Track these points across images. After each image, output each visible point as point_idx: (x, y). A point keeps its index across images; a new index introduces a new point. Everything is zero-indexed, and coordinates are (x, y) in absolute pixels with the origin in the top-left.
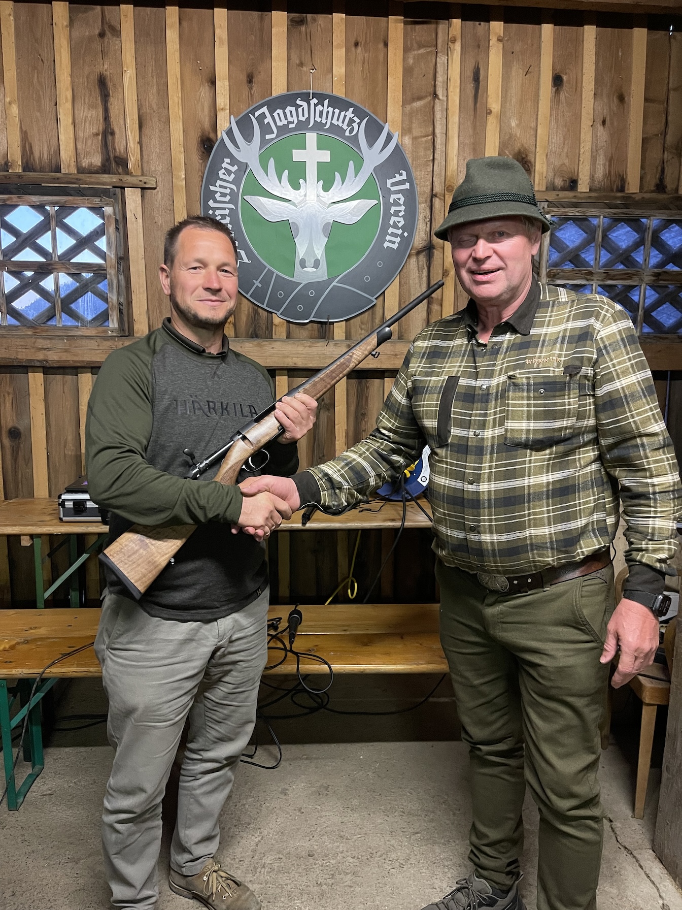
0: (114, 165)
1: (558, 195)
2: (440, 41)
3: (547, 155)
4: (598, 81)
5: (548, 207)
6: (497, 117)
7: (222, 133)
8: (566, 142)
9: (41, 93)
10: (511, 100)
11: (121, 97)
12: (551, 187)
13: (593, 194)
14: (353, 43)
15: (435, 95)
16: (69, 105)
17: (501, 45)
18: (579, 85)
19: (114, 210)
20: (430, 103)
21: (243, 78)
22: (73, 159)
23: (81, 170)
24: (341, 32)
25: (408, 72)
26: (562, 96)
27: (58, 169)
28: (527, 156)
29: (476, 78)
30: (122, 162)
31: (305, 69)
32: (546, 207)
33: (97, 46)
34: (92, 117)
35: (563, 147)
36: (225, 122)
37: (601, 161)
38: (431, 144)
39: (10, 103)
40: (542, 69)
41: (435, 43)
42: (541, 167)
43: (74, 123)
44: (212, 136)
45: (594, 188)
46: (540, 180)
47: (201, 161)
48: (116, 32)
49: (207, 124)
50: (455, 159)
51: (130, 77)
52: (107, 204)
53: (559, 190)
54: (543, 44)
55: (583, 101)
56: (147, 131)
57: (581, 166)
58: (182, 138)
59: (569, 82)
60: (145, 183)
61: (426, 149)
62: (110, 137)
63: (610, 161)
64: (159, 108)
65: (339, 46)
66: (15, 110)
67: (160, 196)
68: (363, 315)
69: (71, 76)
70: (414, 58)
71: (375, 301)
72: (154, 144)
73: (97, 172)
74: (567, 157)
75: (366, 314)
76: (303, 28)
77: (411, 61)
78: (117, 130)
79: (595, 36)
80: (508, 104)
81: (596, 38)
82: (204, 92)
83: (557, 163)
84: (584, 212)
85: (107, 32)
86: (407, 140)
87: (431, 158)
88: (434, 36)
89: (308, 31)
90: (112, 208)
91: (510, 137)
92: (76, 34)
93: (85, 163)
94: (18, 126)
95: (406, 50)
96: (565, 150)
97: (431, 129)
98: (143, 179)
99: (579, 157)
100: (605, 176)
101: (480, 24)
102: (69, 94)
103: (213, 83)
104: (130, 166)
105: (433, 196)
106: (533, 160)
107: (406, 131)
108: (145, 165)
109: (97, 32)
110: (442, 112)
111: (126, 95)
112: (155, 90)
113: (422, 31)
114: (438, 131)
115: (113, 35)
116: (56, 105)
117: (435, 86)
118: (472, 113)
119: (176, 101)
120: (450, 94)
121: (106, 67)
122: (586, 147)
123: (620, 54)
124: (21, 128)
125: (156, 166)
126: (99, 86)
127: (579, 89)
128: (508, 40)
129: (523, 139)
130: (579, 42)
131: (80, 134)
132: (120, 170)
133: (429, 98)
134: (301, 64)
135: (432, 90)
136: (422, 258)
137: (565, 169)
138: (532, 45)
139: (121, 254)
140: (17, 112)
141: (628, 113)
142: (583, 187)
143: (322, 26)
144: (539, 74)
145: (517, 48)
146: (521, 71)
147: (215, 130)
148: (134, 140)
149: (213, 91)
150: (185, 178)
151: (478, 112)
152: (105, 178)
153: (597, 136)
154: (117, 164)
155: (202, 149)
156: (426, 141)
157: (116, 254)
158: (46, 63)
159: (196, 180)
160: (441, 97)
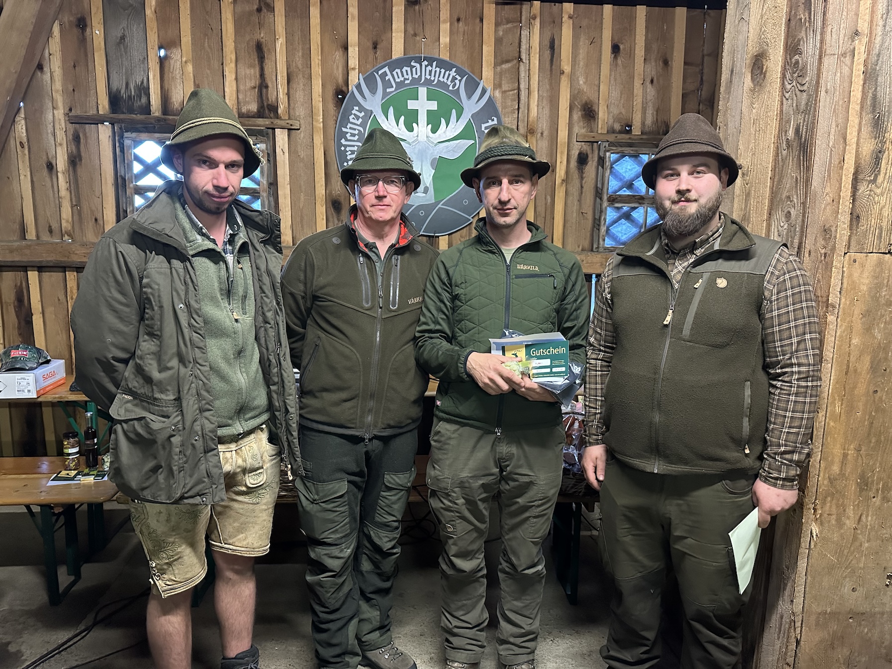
0: (267, 111)
1: (616, 137)
2: (523, 18)
3: (607, 106)
4: (648, 49)
5: (609, 146)
6: (568, 76)
7: (352, 87)
8: (623, 96)
9: (211, 55)
10: (579, 64)
11: (274, 59)
12: (611, 131)
13: (644, 137)
14: (456, 19)
15: (520, 59)
16: (233, 65)
17: (571, 21)
18: (632, 52)
19: (267, 145)
20: (516, 65)
21: (370, 45)
22: (235, 107)
24: (446, 10)
25: (498, 41)
26: (619, 62)
28: (592, 106)
29: (552, 47)
30: (274, 109)
31: (418, 38)
32: (607, 146)
33: (255, 18)
34: (251, 74)
35: (621, 100)
36: (354, 78)
37: (650, 112)
38: (517, 96)
39: (186, 62)
40: (603, 39)
41: (519, 19)
42: (603, 115)
43: (236, 79)
44: (344, 89)
45: (645, 131)
46: (602, 125)
47: (335, 108)
48: (271, 9)
49: (340, 80)
50: (536, 108)
51: (281, 44)
52: (261, 142)
53: (617, 133)
54: (604, 21)
55: (636, 65)
56: (294, 85)
57: (634, 115)
58: (321, 91)
59: (624, 49)
60: (291, 125)
61: (513, 100)
62: (264, 90)
63: (657, 111)
64: (303, 67)
65: (445, 22)
66: (190, 68)
67: (302, 135)
68: (462, 231)
69: (235, 42)
70: (503, 31)
71: (472, 219)
72: (299, 95)
73: (253, 117)
74: (623, 107)
75: (465, 229)
76: (417, 7)
77: (501, 33)
78: (270, 85)
79: (645, 14)
80: (577, 66)
81: (646, 15)
82: (338, 55)
83: (616, 111)
84: (636, 151)
85: (263, 8)
86: (497, 94)
87: (517, 107)
88: (519, 14)
89: (421, 9)
90: (265, 145)
91: (579, 92)
92: (239, 9)
93: (244, 110)
94: (192, 81)
95: (497, 24)
96: (622, 101)
97: (517, 85)
98: (290, 122)
99: (633, 108)
100: (653, 123)
101: (555, 5)
102: (233, 57)
103: (346, 48)
104: (280, 111)
106: (596, 110)
107: (498, 86)
108: (291, 111)
109: (255, 7)
110: (525, 72)
111: (278, 58)
112: (300, 54)
113: (508, 10)
114: (522, 86)
115: (268, 11)
116: (222, 64)
117: (520, 52)
118: (549, 73)
119: (317, 63)
120: (531, 58)
121: (262, 35)
122: (638, 101)
123: (665, 27)
124: (194, 81)
125: (300, 111)
126: (257, 51)
127: (632, 55)
128: (576, 18)
129: (588, 93)
130: (632, 19)
131: (242, 87)
132: (272, 115)
133: (515, 62)
134: (415, 35)
135: (517, 55)
137: (622, 116)
138: (596, 21)
139: (271, 180)
140: (192, 69)
141: (671, 74)
142: (636, 131)
143: (432, 5)
144: (601, 44)
145: (584, 23)
146: (587, 41)
147: (347, 85)
148: (283, 91)
149: (346, 54)
150: (323, 122)
151: (554, 72)
152: (260, 121)
153: (646, 92)
154: (270, 110)
155: (337, 99)
156: (512, 94)
157: (268, 181)
158: (215, 31)
159: (331, 123)
160: (524, 61)
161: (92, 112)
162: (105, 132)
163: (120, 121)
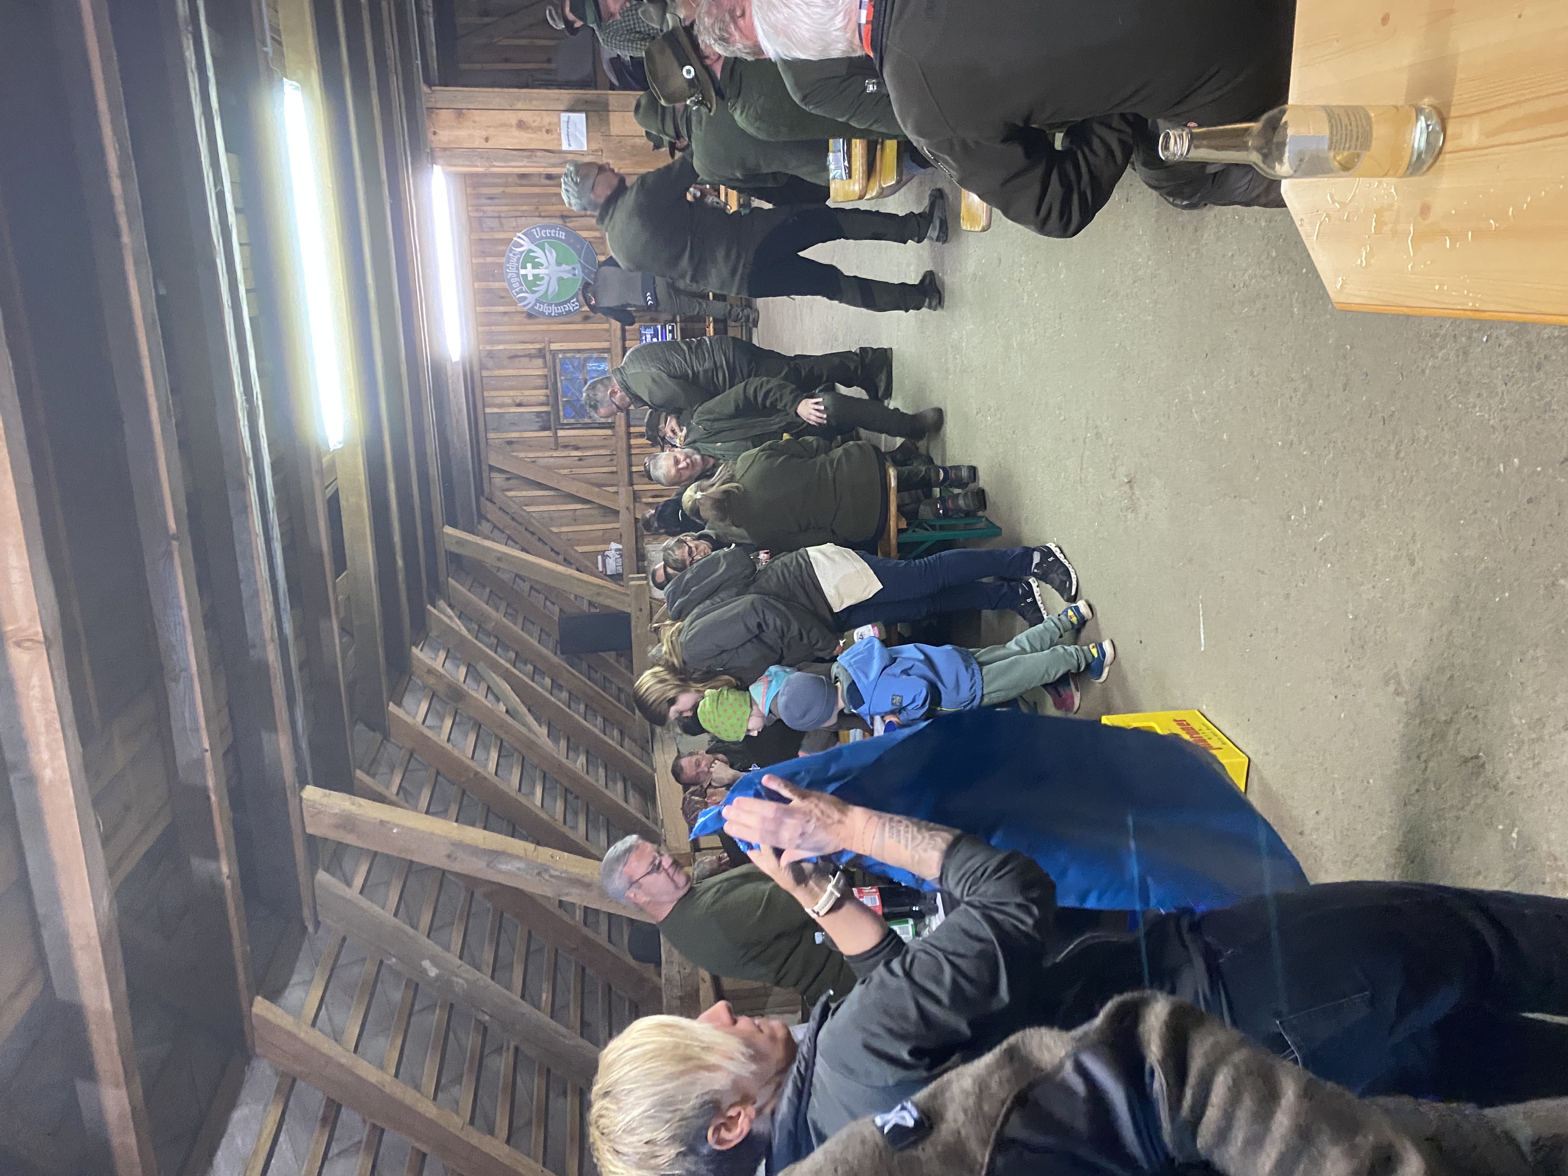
0: (542, 354)
7: (525, 310)
11: (515, 350)
14: (483, 254)
16: (520, 371)
17: (476, 188)
19: (560, 354)
23: (545, 367)
24: (480, 259)
25: (492, 230)
27: (546, 376)
30: (540, 350)
34: (524, 362)
36: (520, 308)
38: (519, 218)
41: (479, 218)
43: (527, 369)
44: (526, 314)
47: (537, 318)
49: (522, 316)
52: (558, 356)
56: (527, 340)
58: (529, 326)
60: (548, 341)
61: (521, 220)
62: (531, 355)
64: (518, 335)
67: (552, 336)
68: (595, 248)
72: (532, 337)
73: (545, 361)
77: (488, 229)
78: (528, 352)
86: (519, 229)
87: (525, 218)
88: (476, 218)
93: (543, 365)
95: (483, 231)
97: (513, 218)
104: (541, 347)
105: (540, 216)
107: (515, 229)
108: (540, 341)
109: (491, 359)
114: (514, 215)
119: (515, 328)
124: (531, 390)
125: (540, 337)
126: (512, 359)
131: (531, 366)
132: (544, 351)
134: (493, 276)
136: (567, 220)
147: (523, 312)
148: (531, 345)
150: (544, 325)
155: (532, 318)
157: (577, 353)
159: (544, 321)
161: (552, 440)
162: (561, 433)
163: (555, 425)
